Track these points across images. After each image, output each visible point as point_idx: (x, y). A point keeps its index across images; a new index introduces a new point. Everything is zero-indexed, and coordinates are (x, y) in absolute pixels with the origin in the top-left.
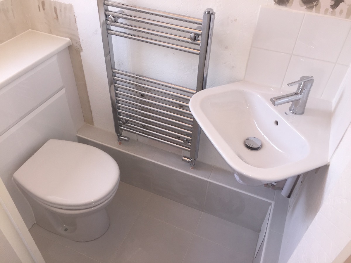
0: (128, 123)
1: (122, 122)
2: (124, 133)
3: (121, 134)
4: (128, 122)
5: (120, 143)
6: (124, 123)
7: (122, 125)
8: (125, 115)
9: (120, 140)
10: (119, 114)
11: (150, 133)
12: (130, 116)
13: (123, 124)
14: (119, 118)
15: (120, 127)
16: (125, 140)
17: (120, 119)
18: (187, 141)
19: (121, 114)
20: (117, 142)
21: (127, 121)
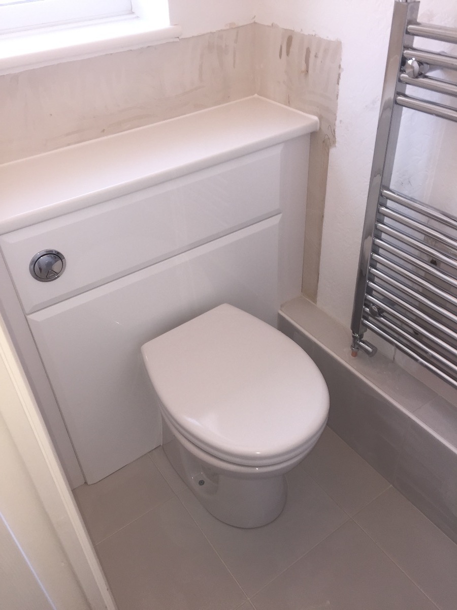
0: (384, 317)
1: (371, 310)
3: (361, 336)
4: (384, 314)
5: (355, 354)
7: (370, 318)
8: (381, 297)
10: (370, 291)
13: (371, 316)
14: (366, 299)
15: (363, 320)
16: (366, 351)
17: (368, 304)
19: (374, 293)
20: (348, 350)
21: (381, 311)
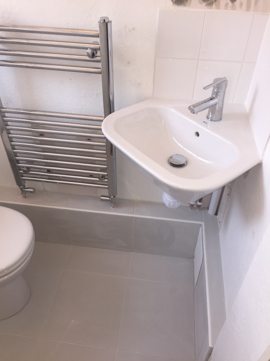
0: (31, 171)
1: (23, 170)
3: (24, 186)
4: (31, 169)
5: (25, 197)
6: (25, 172)
8: (25, 162)
9: (24, 193)
10: (18, 161)
11: (59, 177)
12: (32, 162)
13: (25, 174)
14: (18, 167)
16: (31, 192)
19: (20, 162)
20: (20, 197)
21: (28, 168)
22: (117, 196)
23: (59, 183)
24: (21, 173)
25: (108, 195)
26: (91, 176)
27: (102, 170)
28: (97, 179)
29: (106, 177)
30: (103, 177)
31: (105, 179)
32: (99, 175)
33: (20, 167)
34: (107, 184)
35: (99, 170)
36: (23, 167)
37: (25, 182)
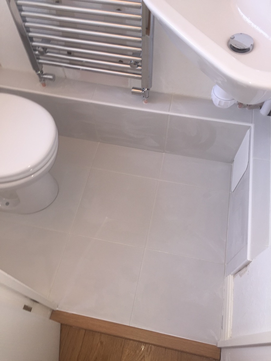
0: (49, 52)
2: (45, 69)
3: (42, 72)
4: (48, 50)
5: (44, 85)
6: (42, 54)
8: (40, 40)
9: (43, 81)
10: (31, 39)
11: (82, 61)
12: (48, 41)
13: (41, 56)
14: (33, 46)
15: (37, 61)
16: (50, 79)
17: (35, 48)
18: (135, 64)
19: (34, 39)
21: (45, 49)
22: (151, 89)
23: (83, 70)
24: (36, 55)
25: (140, 87)
26: (121, 61)
27: (135, 54)
28: (129, 66)
29: (140, 64)
30: (136, 63)
31: (138, 66)
32: (131, 60)
33: (35, 46)
34: (140, 73)
35: (131, 53)
36: (39, 47)
37: (42, 67)
